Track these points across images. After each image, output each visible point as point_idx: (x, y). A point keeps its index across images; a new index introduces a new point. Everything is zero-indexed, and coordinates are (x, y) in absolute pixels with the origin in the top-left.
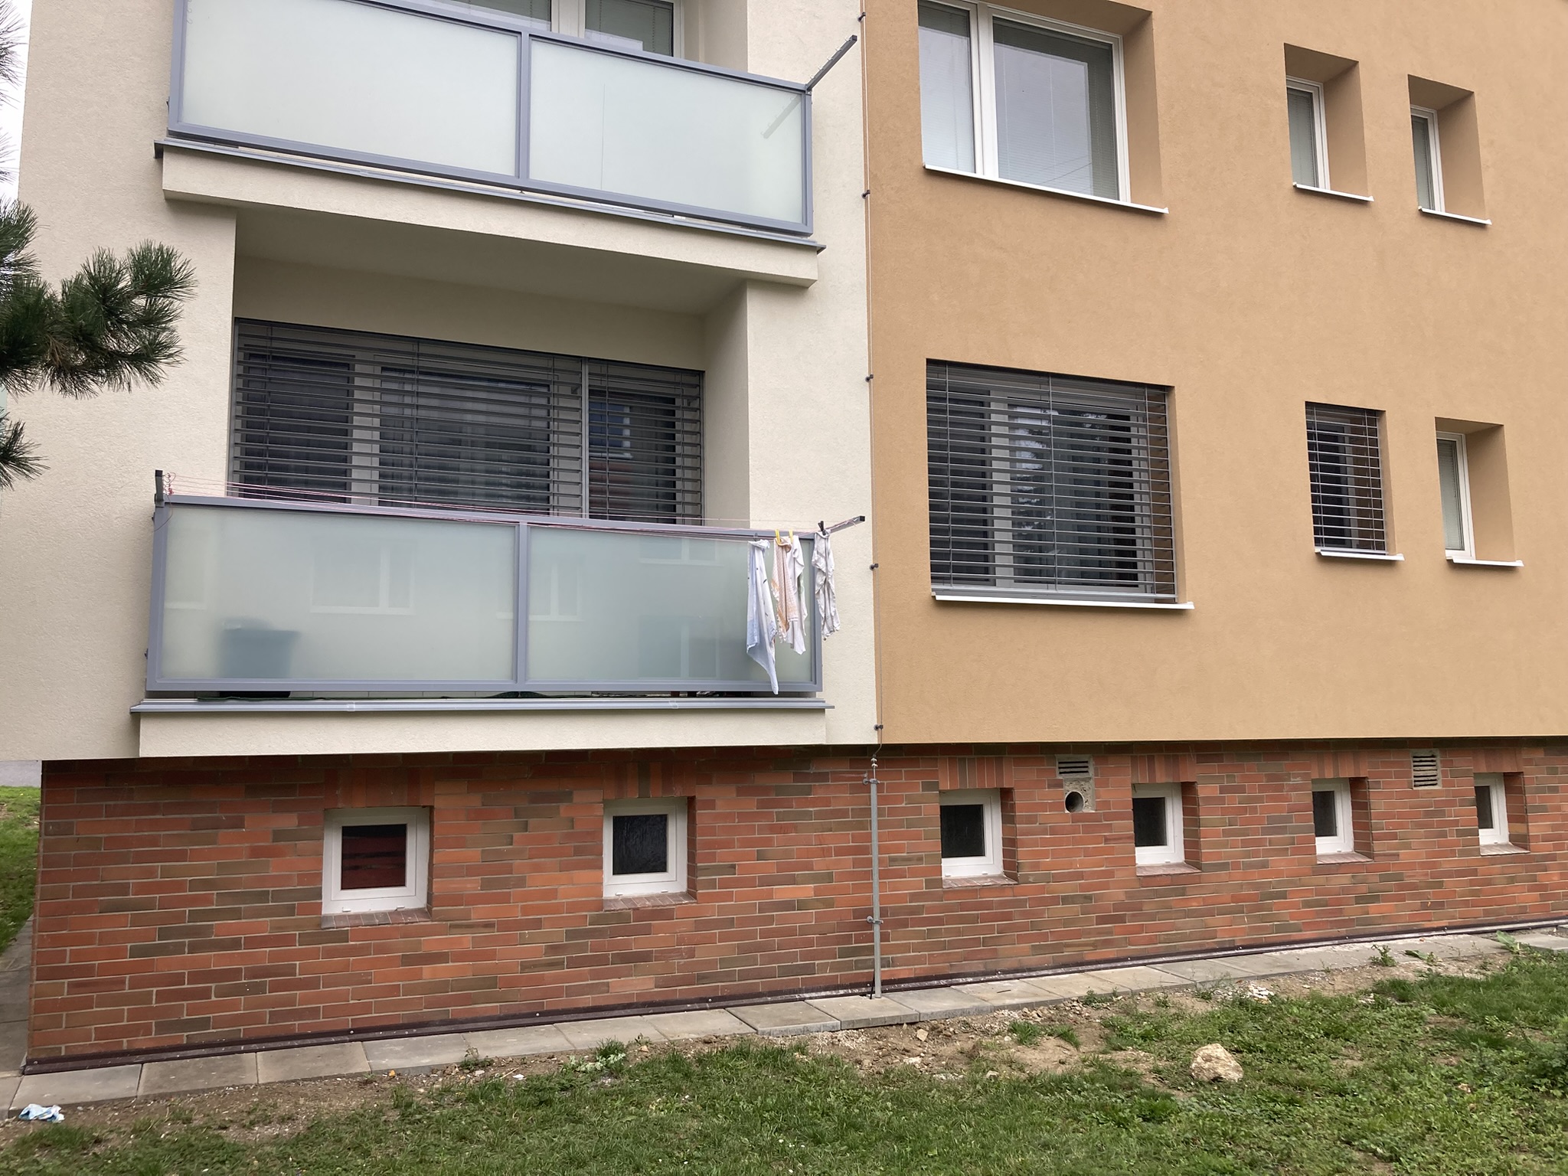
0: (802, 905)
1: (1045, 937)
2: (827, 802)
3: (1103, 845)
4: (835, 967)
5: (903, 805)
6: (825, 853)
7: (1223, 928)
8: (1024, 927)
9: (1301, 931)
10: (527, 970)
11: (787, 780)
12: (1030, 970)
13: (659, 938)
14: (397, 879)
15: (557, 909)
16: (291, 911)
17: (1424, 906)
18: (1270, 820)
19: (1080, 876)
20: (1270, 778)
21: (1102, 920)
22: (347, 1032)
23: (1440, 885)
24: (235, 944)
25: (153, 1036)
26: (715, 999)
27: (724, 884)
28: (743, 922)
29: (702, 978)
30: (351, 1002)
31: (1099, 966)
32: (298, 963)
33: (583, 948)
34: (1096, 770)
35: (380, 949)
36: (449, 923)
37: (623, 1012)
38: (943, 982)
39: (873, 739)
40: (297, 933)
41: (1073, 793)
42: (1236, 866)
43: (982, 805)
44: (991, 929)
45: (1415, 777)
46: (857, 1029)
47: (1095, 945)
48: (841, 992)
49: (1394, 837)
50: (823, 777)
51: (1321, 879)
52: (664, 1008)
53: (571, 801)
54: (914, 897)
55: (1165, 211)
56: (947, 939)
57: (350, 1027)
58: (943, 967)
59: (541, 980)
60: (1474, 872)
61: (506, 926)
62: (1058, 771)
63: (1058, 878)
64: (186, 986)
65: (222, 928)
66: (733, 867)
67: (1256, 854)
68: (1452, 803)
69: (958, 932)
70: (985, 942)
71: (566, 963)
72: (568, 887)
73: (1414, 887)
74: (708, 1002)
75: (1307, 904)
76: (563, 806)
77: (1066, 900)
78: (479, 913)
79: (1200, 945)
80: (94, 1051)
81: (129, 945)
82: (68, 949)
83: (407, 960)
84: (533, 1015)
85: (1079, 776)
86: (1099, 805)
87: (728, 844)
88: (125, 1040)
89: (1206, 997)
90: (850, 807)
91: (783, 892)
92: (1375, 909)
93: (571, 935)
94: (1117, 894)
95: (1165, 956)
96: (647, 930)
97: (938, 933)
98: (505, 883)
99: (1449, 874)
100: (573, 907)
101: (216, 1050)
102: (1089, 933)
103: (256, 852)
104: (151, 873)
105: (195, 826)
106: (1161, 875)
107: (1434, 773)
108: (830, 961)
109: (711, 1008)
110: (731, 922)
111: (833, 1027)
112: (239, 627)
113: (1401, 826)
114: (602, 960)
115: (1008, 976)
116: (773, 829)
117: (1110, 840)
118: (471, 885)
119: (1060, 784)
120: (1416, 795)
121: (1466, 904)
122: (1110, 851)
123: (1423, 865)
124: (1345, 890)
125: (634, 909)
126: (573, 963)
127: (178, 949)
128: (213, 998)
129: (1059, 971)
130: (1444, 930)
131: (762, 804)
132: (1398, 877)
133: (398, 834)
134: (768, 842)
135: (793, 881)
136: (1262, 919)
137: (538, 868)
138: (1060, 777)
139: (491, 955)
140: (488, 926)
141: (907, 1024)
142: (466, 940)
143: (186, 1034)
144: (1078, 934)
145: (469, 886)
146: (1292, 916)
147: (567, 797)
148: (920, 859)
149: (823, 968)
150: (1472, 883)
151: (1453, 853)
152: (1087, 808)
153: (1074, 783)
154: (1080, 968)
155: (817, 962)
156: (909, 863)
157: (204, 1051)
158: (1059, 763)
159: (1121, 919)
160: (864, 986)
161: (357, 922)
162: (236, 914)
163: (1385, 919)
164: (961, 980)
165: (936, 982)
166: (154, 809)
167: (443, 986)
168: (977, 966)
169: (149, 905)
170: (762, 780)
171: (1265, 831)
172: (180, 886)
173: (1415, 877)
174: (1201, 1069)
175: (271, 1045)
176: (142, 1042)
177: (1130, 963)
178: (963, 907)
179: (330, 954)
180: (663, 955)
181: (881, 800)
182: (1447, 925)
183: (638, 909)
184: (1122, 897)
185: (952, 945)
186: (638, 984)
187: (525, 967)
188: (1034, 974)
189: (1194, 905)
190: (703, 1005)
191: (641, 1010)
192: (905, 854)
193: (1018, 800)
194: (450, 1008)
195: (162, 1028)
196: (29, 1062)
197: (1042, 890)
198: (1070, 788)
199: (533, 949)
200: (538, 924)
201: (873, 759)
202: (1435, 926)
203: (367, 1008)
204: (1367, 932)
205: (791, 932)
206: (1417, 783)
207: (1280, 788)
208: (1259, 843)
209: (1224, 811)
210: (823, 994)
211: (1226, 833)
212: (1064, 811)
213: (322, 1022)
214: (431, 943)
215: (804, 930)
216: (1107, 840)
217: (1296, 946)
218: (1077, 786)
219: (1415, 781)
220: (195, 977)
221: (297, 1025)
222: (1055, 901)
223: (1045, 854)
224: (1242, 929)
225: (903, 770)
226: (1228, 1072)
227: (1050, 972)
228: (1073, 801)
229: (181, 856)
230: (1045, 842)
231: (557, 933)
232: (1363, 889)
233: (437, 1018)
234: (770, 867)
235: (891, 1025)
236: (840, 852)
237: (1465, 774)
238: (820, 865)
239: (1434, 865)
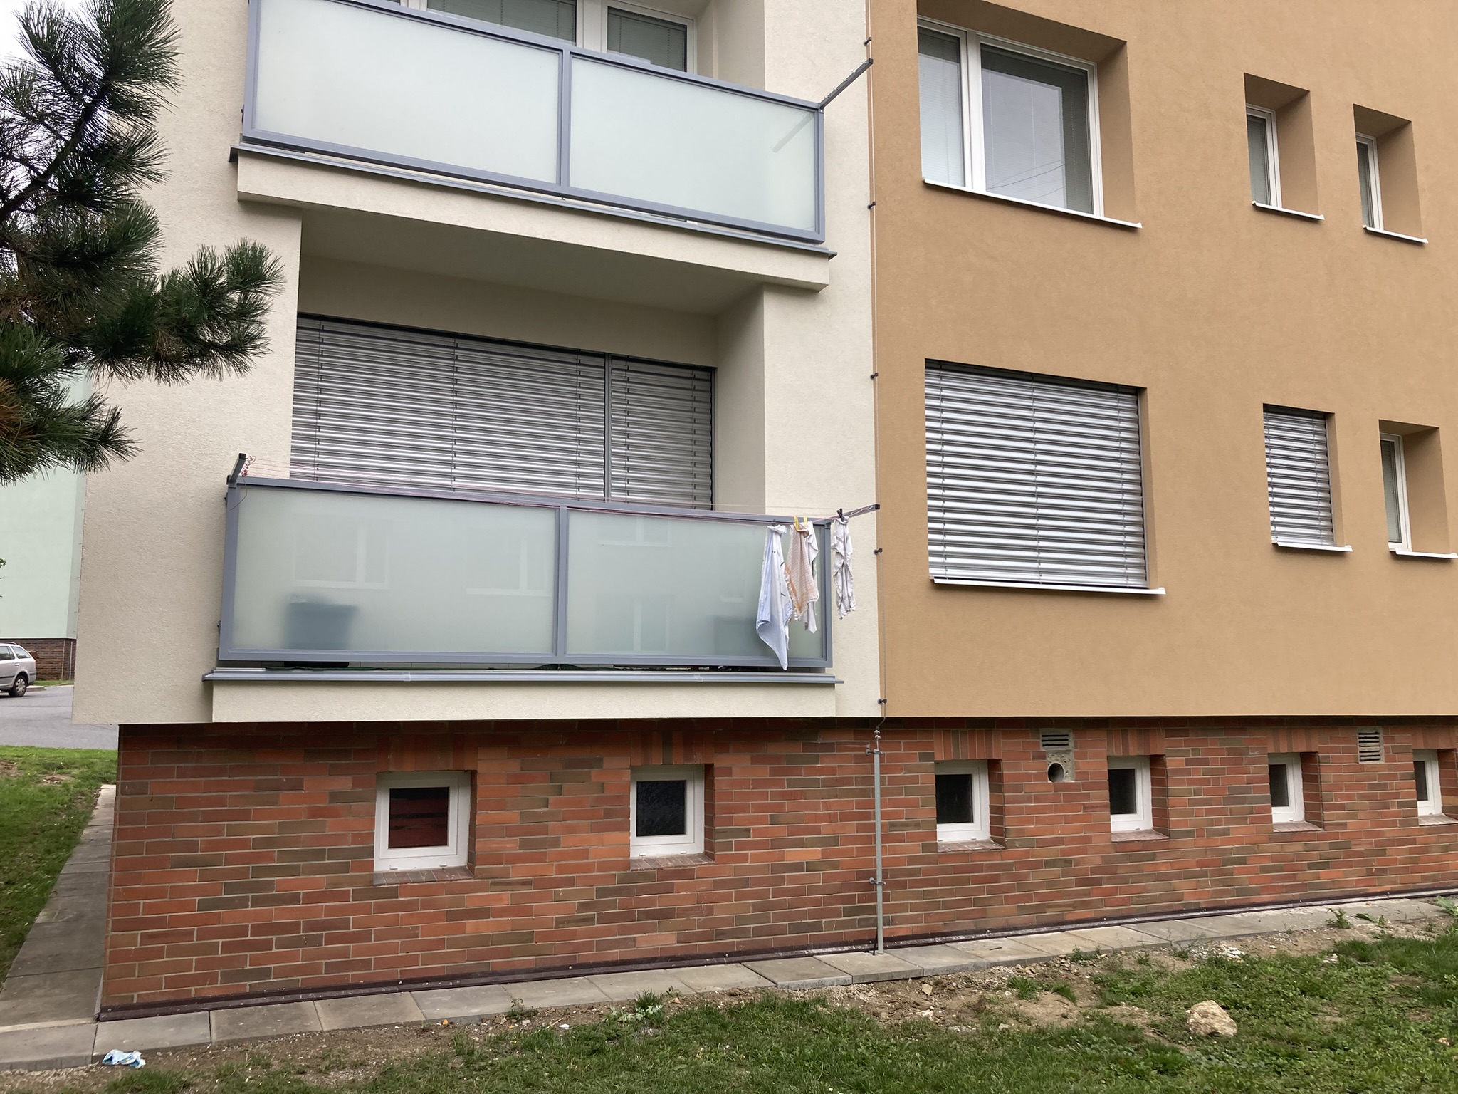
0: (811, 866)
1: (1029, 898)
2: (833, 770)
3: (1081, 813)
4: (841, 925)
5: (902, 774)
6: (831, 818)
7: (1189, 891)
8: (1010, 889)
9: (1259, 895)
10: (561, 925)
11: (796, 750)
12: (1016, 929)
13: (681, 896)
14: (441, 840)
15: (589, 868)
16: (345, 868)
17: (1369, 872)
18: (1231, 791)
19: (1060, 841)
20: (1231, 751)
21: (1080, 883)
22: (396, 983)
23: (1383, 852)
24: (294, 899)
25: (219, 985)
26: (731, 954)
27: (740, 846)
28: (757, 882)
29: (719, 935)
30: (400, 954)
31: (1078, 925)
32: (351, 917)
33: (612, 905)
34: (1075, 743)
35: (426, 905)
36: (490, 880)
37: (648, 966)
38: (938, 940)
39: (876, 712)
40: (351, 889)
41: (1054, 764)
42: (1201, 833)
43: (971, 775)
44: (981, 891)
45: (1360, 752)
46: (867, 983)
47: (1074, 906)
48: (846, 948)
49: (1342, 807)
50: (829, 747)
51: (1276, 846)
52: (685, 962)
53: (601, 767)
54: (912, 860)
55: (1139, 225)
56: (942, 900)
57: (399, 978)
58: (938, 926)
59: (573, 935)
60: (1413, 841)
61: (542, 884)
62: (1041, 743)
63: (1041, 843)
64: (249, 938)
65: (284, 884)
66: (748, 830)
67: (1218, 822)
68: (1394, 777)
69: (952, 893)
70: (976, 903)
71: (596, 919)
72: (598, 847)
73: (1360, 854)
74: (725, 956)
75: (1264, 869)
76: (594, 772)
77: (1049, 864)
78: (517, 871)
79: (1168, 906)
80: (164, 999)
81: (197, 898)
82: (142, 902)
83: (451, 916)
84: (566, 968)
85: (1060, 748)
86: (1079, 776)
87: (744, 809)
88: (193, 988)
89: (1183, 956)
90: (854, 776)
91: (793, 855)
92: (1326, 875)
93: (601, 893)
94: (1094, 858)
95: (1137, 916)
96: (670, 889)
97: (932, 894)
98: (542, 844)
99: (1392, 843)
100: (603, 866)
101: (277, 999)
102: (1069, 895)
103: (314, 813)
104: (218, 831)
105: (259, 787)
106: (1133, 841)
107: (1378, 748)
108: (836, 919)
109: (728, 963)
110: (745, 883)
111: (845, 981)
112: (304, 601)
113: (1349, 798)
114: (629, 917)
115: (996, 934)
116: (784, 795)
117: (1088, 808)
118: (511, 845)
119: (1043, 756)
120: (1362, 769)
121: (1406, 870)
122: (1088, 819)
123: (1369, 834)
124: (1298, 857)
125: (658, 869)
126: (603, 919)
127: (243, 903)
128: (274, 950)
129: (1043, 930)
130: (1387, 895)
131: (774, 772)
132: (1347, 845)
133: (441, 796)
134: (780, 807)
135: (802, 844)
136: (1224, 883)
137: (571, 830)
138: (1043, 749)
139: (528, 911)
140: (526, 883)
141: (912, 978)
142: (505, 897)
143: (248, 983)
144: (1060, 896)
145: (508, 846)
146: (1251, 880)
147: (598, 763)
148: (917, 825)
149: (829, 925)
150: (1411, 851)
151: (1394, 824)
152: (1068, 778)
153: (1056, 755)
154: (1061, 928)
155: (824, 920)
156: (907, 828)
157: (265, 1000)
158: (1043, 736)
159: (1097, 882)
160: (868, 943)
161: (405, 879)
162: (295, 871)
163: (1334, 884)
164: (954, 938)
165: (931, 940)
166: (221, 771)
167: (484, 940)
168: (968, 924)
169: (215, 861)
170: (774, 749)
171: (1227, 801)
172: (244, 844)
173: (1361, 845)
174: (1198, 1024)
175: (327, 994)
176: (209, 990)
177: (1106, 923)
178: (956, 869)
179: (381, 908)
180: (685, 912)
181: (883, 769)
182: (1390, 890)
183: (662, 869)
184: (1099, 862)
185: (946, 905)
186: (662, 939)
187: (559, 922)
188: (1020, 932)
189: (1163, 870)
190: (721, 960)
191: (665, 964)
192: (904, 820)
193: (1006, 771)
194: (491, 961)
195: (227, 977)
196: (103, 1010)
197: (1027, 854)
198: (1052, 760)
199: (567, 906)
200: (570, 882)
201: (876, 731)
202: (1379, 891)
203: (415, 960)
204: (1318, 896)
205: (800, 891)
206: (1363, 758)
207: (1240, 761)
208: (1221, 812)
209: (1190, 782)
210: (830, 950)
211: (1191, 803)
212: (1047, 781)
213: (373, 973)
214: (474, 899)
215: (812, 890)
216: (1085, 808)
217: (1255, 909)
218: (1058, 758)
219: (1361, 756)
220: (257, 930)
221: (350, 976)
222: (1038, 864)
223: (1029, 821)
224: (1205, 892)
225: (902, 741)
226: (1224, 1027)
227: (1034, 931)
228: (1054, 771)
229: (245, 815)
230: (1030, 810)
231: (588, 891)
232: (1315, 855)
233: (478, 970)
234: (781, 831)
235: (898, 980)
236: (845, 817)
237: (1405, 750)
238: (826, 829)
239: (1379, 834)
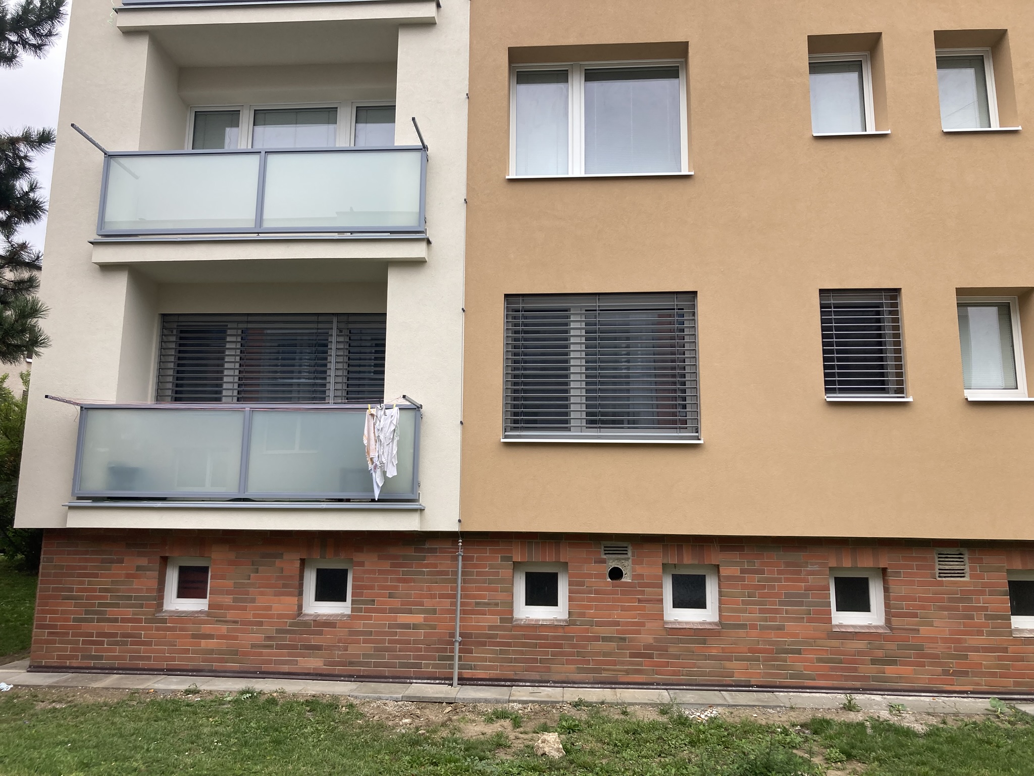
0: (415, 627)
1: (588, 662)
2: (435, 566)
3: (637, 604)
4: (435, 666)
5: (487, 570)
6: (433, 596)
7: (739, 670)
8: (572, 654)
9: (815, 680)
10: (254, 648)
11: (410, 552)
12: (574, 683)
13: (326, 638)
14: (202, 594)
15: (271, 616)
16: (141, 606)
17: (946, 673)
18: (787, 595)
19: (617, 624)
20: (788, 564)
21: (633, 655)
22: (162, 670)
23: (966, 657)
24: (116, 620)
25: (79, 661)
26: (358, 677)
27: (367, 610)
28: (378, 633)
29: (351, 664)
30: (167, 655)
31: (629, 686)
32: (143, 632)
33: (284, 639)
34: (633, 553)
35: (181, 629)
36: (216, 619)
37: (304, 677)
38: (509, 683)
40: (144, 617)
41: (615, 568)
42: (754, 627)
43: (556, 573)
44: (547, 653)
45: (939, 569)
46: (413, 702)
47: (627, 672)
48: (437, 682)
49: (915, 615)
50: (433, 551)
51: (835, 643)
52: (328, 678)
53: (282, 558)
54: (491, 628)
56: (513, 656)
57: (165, 668)
58: (510, 674)
59: (261, 654)
60: (1005, 650)
61: (244, 623)
62: (603, 552)
63: (599, 624)
64: (94, 639)
65: (111, 612)
66: (374, 601)
67: (773, 619)
68: (982, 593)
69: (522, 653)
70: (541, 661)
71: (275, 646)
72: (282, 605)
73: (936, 656)
74: (354, 677)
75: (820, 660)
76: (278, 561)
77: (605, 639)
78: (231, 615)
79: (718, 680)
80: (56, 664)
81: (72, 616)
82: (48, 616)
83: (194, 636)
84: (255, 673)
85: (619, 556)
86: (634, 577)
87: (372, 588)
88: (68, 661)
89: (663, 712)
90: (450, 570)
91: (403, 618)
92: (890, 671)
93: (278, 631)
94: (646, 638)
95: (696, 685)
96: (320, 633)
97: (507, 652)
98: (245, 600)
99: (976, 649)
100: (280, 616)
101: (104, 671)
102: (623, 663)
103: (128, 576)
104: (83, 583)
105: (103, 561)
106: (685, 628)
107: (962, 567)
108: (432, 662)
109: (354, 681)
110: (370, 633)
111: (397, 698)
113: (923, 608)
114: (294, 647)
115: (557, 685)
116: (400, 580)
117: (642, 601)
118: (228, 600)
119: (604, 561)
120: (941, 584)
121: (994, 675)
122: (643, 609)
123: (945, 640)
124: (860, 653)
125: (314, 621)
126: (279, 647)
127: (92, 620)
128: (106, 646)
129: (597, 686)
130: (967, 694)
131: (393, 565)
132: (921, 648)
133: (204, 571)
134: (396, 588)
135: (410, 612)
136: (779, 667)
137: (262, 594)
138: (605, 557)
139: (236, 638)
140: (235, 622)
141: (446, 703)
142: (223, 629)
143: (93, 662)
144: (614, 663)
145: (226, 600)
146: (806, 668)
147: (280, 556)
148: (497, 604)
149: (427, 666)
150: (1000, 658)
151: (980, 633)
152: (626, 579)
153: (616, 561)
154: (613, 686)
155: (423, 662)
156: (490, 606)
157: (99, 671)
158: (605, 547)
159: (650, 656)
161: (171, 615)
162: (117, 605)
163: (900, 679)
164: (521, 684)
166: (86, 553)
167: (211, 652)
168: (535, 676)
169: (81, 598)
170: (393, 551)
171: (782, 603)
172: (94, 590)
173: (939, 648)
174: (539, 747)
175: (128, 672)
176: (75, 663)
177: (655, 687)
178: (526, 637)
179: (158, 629)
180: (328, 648)
181: (464, 566)
182: (972, 690)
183: (316, 621)
184: (651, 641)
185: (516, 660)
186: (314, 663)
187: (253, 646)
188: (576, 686)
189: (714, 652)
190: (350, 679)
191: (314, 677)
192: (486, 601)
193: (571, 570)
194: (214, 664)
195: (83, 657)
196: (30, 667)
197: (587, 631)
198: (613, 564)
199: (257, 637)
200: (261, 624)
201: (461, 541)
202: (958, 690)
203: (173, 659)
204: (882, 687)
205: (408, 642)
206: (941, 575)
207: (799, 572)
208: (776, 611)
209: (744, 587)
210: (425, 681)
211: (744, 602)
212: (606, 579)
213: (152, 663)
214: (207, 628)
215: (415, 642)
216: (640, 601)
217: (808, 691)
218: (618, 563)
219: (940, 573)
220: (99, 635)
221: (141, 663)
222: (597, 639)
223: (590, 608)
224: (757, 673)
225: (488, 548)
227: (590, 686)
228: (616, 574)
229: (96, 576)
230: (591, 600)
231: (271, 630)
232: (879, 653)
233: (206, 668)
234: (396, 603)
235: (436, 702)
236: (442, 596)
237: (999, 570)
238: (428, 603)
239: (959, 641)
